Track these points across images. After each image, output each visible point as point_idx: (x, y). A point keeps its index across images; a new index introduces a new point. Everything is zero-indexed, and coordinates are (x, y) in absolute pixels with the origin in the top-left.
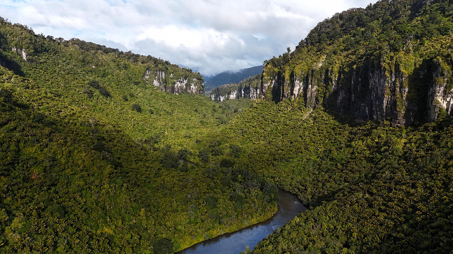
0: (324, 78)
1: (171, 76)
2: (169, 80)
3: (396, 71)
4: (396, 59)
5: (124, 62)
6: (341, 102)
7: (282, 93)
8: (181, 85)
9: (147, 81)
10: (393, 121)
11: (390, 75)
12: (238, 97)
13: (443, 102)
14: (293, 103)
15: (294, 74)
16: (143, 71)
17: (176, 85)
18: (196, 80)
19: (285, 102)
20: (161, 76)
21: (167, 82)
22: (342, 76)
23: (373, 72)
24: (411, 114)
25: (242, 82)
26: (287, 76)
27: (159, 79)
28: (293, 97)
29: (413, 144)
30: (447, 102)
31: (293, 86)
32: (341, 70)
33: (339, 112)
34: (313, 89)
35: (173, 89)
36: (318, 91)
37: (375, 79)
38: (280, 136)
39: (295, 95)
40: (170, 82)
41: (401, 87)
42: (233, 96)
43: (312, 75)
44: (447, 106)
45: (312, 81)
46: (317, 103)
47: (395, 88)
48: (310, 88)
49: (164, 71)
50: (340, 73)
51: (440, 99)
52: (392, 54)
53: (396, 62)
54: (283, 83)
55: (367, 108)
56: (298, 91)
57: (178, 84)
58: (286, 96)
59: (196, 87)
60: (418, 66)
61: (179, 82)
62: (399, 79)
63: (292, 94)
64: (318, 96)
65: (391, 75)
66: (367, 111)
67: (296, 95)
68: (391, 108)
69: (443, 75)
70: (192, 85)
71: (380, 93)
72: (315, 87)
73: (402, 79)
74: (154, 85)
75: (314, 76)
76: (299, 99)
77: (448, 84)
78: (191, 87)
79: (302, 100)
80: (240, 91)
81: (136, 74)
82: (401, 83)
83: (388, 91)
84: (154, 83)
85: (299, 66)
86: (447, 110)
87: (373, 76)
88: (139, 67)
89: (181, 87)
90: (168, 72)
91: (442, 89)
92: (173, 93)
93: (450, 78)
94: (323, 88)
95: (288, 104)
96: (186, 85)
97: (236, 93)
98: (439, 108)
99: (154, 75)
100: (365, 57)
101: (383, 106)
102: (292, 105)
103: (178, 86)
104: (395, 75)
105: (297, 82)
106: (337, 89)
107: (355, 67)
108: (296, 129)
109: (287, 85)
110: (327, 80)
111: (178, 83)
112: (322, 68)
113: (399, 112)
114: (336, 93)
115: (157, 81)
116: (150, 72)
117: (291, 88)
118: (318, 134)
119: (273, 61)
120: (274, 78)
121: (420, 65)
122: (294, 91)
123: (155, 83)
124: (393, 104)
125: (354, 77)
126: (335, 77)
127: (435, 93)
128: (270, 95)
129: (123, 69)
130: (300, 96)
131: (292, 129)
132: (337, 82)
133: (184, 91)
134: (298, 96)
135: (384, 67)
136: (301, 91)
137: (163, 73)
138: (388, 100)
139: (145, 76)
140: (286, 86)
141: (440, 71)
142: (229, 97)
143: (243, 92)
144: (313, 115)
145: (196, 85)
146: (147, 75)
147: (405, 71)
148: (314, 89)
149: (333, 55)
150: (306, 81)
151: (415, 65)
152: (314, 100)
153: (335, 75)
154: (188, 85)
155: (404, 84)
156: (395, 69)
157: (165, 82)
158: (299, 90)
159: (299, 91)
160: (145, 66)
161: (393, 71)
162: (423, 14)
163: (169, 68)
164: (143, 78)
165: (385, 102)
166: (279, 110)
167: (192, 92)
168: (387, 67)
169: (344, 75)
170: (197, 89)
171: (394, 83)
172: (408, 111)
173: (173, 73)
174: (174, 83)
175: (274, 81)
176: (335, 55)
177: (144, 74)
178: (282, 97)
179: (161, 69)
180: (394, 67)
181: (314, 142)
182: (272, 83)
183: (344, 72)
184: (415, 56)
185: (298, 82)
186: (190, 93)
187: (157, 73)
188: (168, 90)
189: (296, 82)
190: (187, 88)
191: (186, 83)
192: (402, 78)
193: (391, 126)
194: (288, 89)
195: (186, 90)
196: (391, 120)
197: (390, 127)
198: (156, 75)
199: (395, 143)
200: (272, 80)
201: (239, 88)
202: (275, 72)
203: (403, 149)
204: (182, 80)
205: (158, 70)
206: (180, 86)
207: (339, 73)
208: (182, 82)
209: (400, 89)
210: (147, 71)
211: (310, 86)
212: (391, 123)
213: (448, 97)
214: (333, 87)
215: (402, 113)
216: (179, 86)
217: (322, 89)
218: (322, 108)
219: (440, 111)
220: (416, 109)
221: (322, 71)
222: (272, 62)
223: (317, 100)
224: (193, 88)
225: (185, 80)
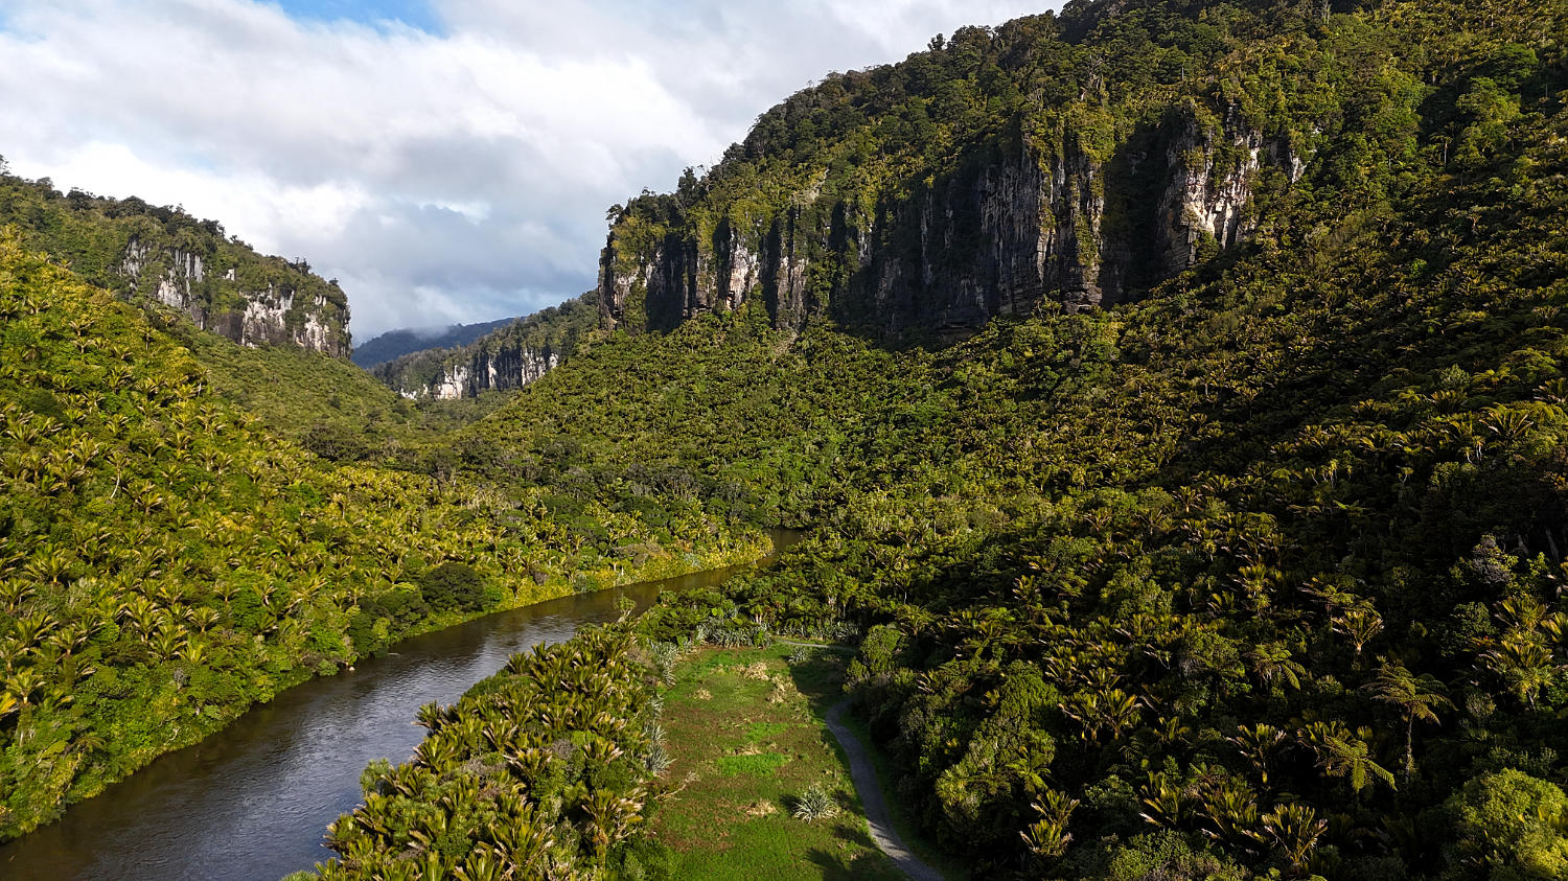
0: (829, 233)
1: (228, 276)
2: (222, 290)
3: (1067, 157)
4: (1067, 121)
5: (34, 203)
6: (891, 295)
7: (687, 296)
8: (268, 316)
9: (134, 282)
10: (1068, 299)
11: (1051, 169)
12: (471, 390)
13: (1207, 217)
14: (731, 320)
15: (731, 226)
16: (118, 244)
17: (248, 314)
18: (324, 303)
19: (702, 321)
20: (188, 271)
21: (213, 296)
22: (890, 216)
23: (995, 176)
24: (1117, 273)
25: (486, 337)
26: (704, 238)
27: (182, 283)
28: (728, 302)
29: (1143, 327)
30: (1215, 215)
31: (725, 265)
32: (884, 201)
33: (887, 325)
34: (795, 269)
35: (236, 328)
36: (814, 272)
37: (1004, 194)
38: (705, 411)
39: (733, 297)
40: (223, 297)
41: (1087, 197)
42: (451, 389)
43: (791, 226)
44: (1216, 226)
45: (790, 245)
46: (810, 310)
47: (1067, 203)
48: (784, 268)
49: (200, 254)
50: (880, 210)
51: (1196, 207)
52: (1051, 113)
53: (1066, 129)
54: (689, 263)
55: (979, 290)
56: (744, 281)
57: (256, 311)
58: (704, 302)
59: (326, 328)
60: (1123, 139)
61: (262, 302)
62: (1080, 177)
63: (724, 291)
64: (815, 288)
65: (1054, 169)
66: (981, 297)
67: (739, 295)
68: (1061, 261)
69: (1201, 140)
70: (309, 320)
71: (1019, 230)
72: (803, 264)
73: (1086, 176)
74: (160, 299)
75: (798, 227)
76: (749, 306)
77: (1217, 163)
78: (307, 326)
79: (758, 308)
80: (479, 367)
81: (85, 252)
82: (1086, 190)
83: (1048, 216)
84: (160, 292)
85: (746, 203)
86: (1218, 236)
87: (996, 187)
88: (99, 228)
89: (269, 324)
90: (218, 263)
91: (1202, 179)
92: (238, 340)
93: (1221, 148)
94: (827, 262)
95: (713, 325)
96: (287, 316)
97: (463, 375)
98: (1198, 231)
99: (162, 264)
100: (960, 148)
101: (1036, 261)
102: (728, 328)
103: (255, 316)
104: (1066, 165)
105: (741, 252)
106: (872, 262)
107: (930, 180)
108: (753, 385)
109: (706, 265)
110: (841, 234)
111: (257, 305)
112: (820, 203)
113: (1084, 267)
114: (871, 272)
115: (173, 289)
116: (143, 251)
117: (720, 276)
118: (831, 388)
119: (642, 203)
120: (653, 257)
121: (1130, 138)
122: (732, 283)
123: (166, 293)
124: (1067, 251)
125: (926, 215)
126: (865, 224)
127: (1184, 192)
128: (637, 315)
129: (29, 225)
130: (753, 296)
131: (742, 387)
132: (875, 239)
133: (281, 339)
134: (743, 300)
135: (1034, 147)
136: (754, 282)
137: (197, 260)
138: (1050, 240)
139: (122, 264)
140: (703, 268)
141: (1194, 132)
142: (434, 393)
143: (492, 371)
144: (805, 344)
145: (326, 320)
146: (134, 260)
147: (1093, 151)
148: (799, 269)
149: (851, 167)
150: (769, 249)
151: (1117, 138)
152: (801, 305)
153: (866, 218)
154: (295, 319)
155: (1094, 190)
156: (1066, 149)
157: (206, 294)
158: (747, 279)
159: (747, 284)
160: (126, 225)
161: (1061, 155)
162: (1102, 38)
163: (219, 248)
164: (114, 270)
165: (1041, 247)
166: (687, 345)
167: (310, 347)
168: (1042, 147)
169: (895, 214)
170: (330, 338)
171: (1066, 190)
172: (1106, 264)
173: (236, 266)
174: (243, 305)
175: (650, 268)
176: (857, 166)
177: (122, 256)
178: (689, 309)
179: (188, 244)
180: (1061, 143)
181: (824, 407)
182: (642, 275)
183: (894, 204)
184: (1113, 114)
185: (745, 253)
186: (300, 348)
187: (174, 257)
188: (217, 328)
189: (737, 253)
190: (289, 329)
191: (287, 311)
192: (1086, 170)
193: (1063, 312)
194: (708, 281)
195: (287, 334)
196: (1061, 298)
197: (1061, 315)
198: (169, 263)
199: (1093, 334)
200: (644, 265)
201: (475, 358)
202: (655, 239)
203: (1118, 345)
204: (270, 297)
205: (178, 245)
206: (265, 317)
207: (875, 211)
208: (270, 305)
209: (1083, 204)
210: (134, 244)
211: (785, 260)
212: (1063, 304)
213: (1218, 200)
214: (860, 252)
215: (1093, 272)
216: (258, 317)
217: (824, 266)
218: (830, 324)
219: (1200, 240)
220: (1128, 257)
221: (821, 211)
222: (641, 207)
223: (810, 300)
224: (313, 332)
225: (282, 301)
